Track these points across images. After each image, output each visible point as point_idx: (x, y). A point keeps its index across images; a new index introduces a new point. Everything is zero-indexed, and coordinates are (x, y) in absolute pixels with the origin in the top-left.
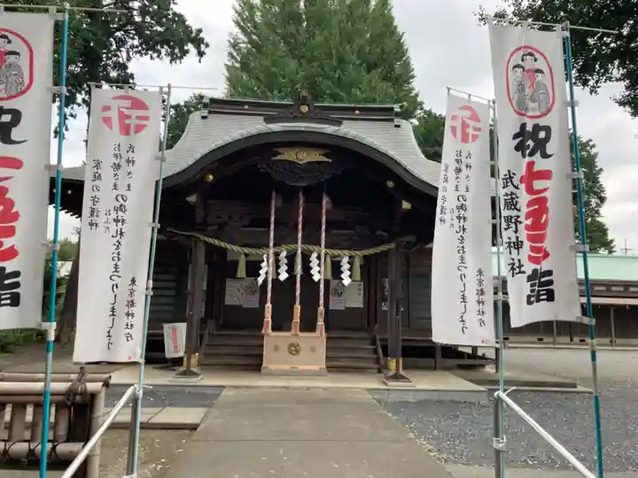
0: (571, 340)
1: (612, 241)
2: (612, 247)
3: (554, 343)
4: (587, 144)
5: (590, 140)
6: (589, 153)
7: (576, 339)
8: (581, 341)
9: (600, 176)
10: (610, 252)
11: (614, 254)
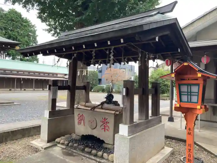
0: (21, 90)
1: (38, 59)
2: (38, 61)
3: (14, 91)
4: (34, 26)
5: (35, 25)
6: (34, 29)
7: (23, 89)
8: (24, 90)
9: (37, 37)
10: (37, 62)
11: (39, 63)
